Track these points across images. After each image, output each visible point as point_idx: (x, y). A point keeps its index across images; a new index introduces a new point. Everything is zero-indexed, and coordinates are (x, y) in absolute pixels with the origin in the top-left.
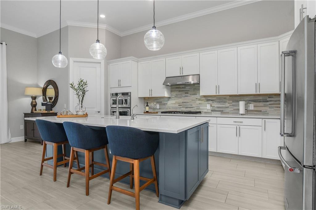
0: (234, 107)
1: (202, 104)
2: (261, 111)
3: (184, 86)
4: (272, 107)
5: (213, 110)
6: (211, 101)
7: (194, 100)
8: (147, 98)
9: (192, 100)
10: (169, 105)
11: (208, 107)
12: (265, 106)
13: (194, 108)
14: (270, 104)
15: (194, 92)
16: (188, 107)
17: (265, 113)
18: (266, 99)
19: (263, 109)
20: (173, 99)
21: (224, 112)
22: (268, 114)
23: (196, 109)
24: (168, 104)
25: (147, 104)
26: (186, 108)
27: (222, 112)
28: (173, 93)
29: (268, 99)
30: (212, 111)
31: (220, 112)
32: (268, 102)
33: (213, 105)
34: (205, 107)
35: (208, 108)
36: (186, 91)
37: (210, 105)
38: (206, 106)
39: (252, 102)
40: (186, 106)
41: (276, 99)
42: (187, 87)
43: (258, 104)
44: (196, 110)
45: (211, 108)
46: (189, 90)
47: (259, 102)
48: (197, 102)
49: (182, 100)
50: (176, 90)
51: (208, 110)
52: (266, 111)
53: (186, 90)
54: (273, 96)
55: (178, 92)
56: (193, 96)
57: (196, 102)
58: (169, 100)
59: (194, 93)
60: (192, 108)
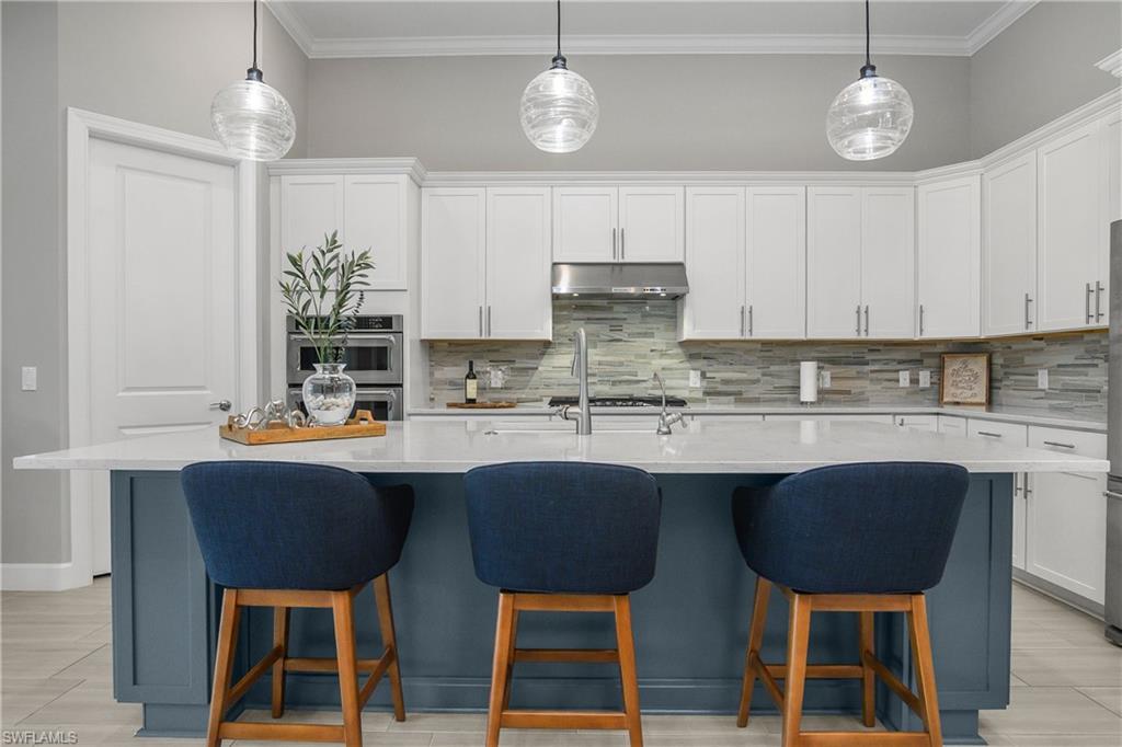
0: (776, 380)
1: (670, 369)
2: (849, 392)
3: (604, 302)
4: (878, 380)
5: (712, 390)
6: (705, 358)
7: (644, 356)
8: (446, 344)
9: (638, 356)
10: (544, 375)
11: (694, 380)
12: (860, 376)
13: (644, 385)
14: (872, 372)
15: (644, 325)
16: (620, 382)
17: (859, 399)
18: (861, 355)
19: (855, 386)
20: (564, 349)
21: (744, 396)
22: (868, 400)
23: (652, 389)
24: (540, 368)
25: (471, 369)
26: (614, 383)
27: (739, 397)
28: (564, 326)
29: (869, 357)
30: (707, 393)
31: (732, 398)
32: (868, 364)
33: (708, 375)
34: (682, 383)
35: (691, 385)
36: (614, 323)
37: (699, 373)
38: (688, 379)
39: (826, 365)
40: (615, 379)
41: (887, 357)
42: (617, 308)
43: (840, 370)
44: (650, 392)
45: (705, 384)
46: (625, 319)
47: (845, 364)
48: (653, 362)
49: (596, 355)
50: (575, 315)
51: (692, 390)
52: (863, 393)
53: (610, 316)
54: (880, 348)
55: (583, 322)
56: (641, 341)
57: (650, 364)
58: (543, 354)
59: (644, 331)
60: (636, 386)
